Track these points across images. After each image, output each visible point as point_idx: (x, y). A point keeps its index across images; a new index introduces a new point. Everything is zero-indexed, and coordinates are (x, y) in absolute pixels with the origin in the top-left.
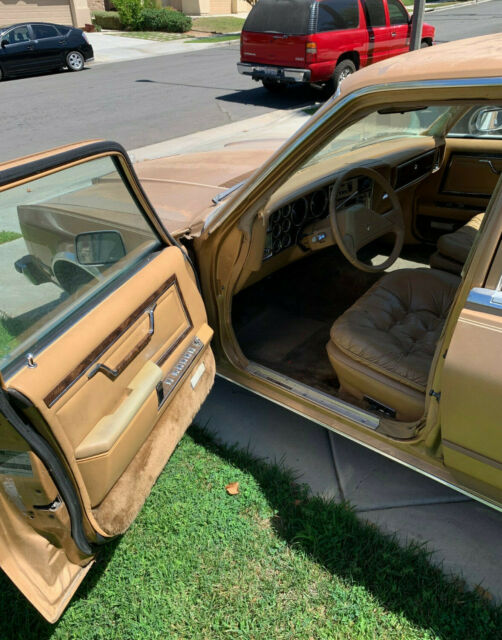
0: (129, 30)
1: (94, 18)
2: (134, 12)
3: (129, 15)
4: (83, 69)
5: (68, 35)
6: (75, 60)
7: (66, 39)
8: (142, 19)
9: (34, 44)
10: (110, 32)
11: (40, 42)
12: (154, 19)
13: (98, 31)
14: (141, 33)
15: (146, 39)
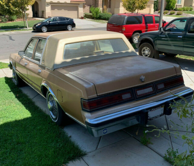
0: (95, 19)
1: (84, 15)
2: (97, 14)
3: (95, 14)
4: (72, 30)
5: (68, 20)
6: (69, 27)
7: (68, 22)
8: (99, 16)
9: (58, 23)
10: (89, 19)
11: (60, 22)
12: (102, 16)
13: (85, 19)
14: (98, 20)
15: (98, 22)
